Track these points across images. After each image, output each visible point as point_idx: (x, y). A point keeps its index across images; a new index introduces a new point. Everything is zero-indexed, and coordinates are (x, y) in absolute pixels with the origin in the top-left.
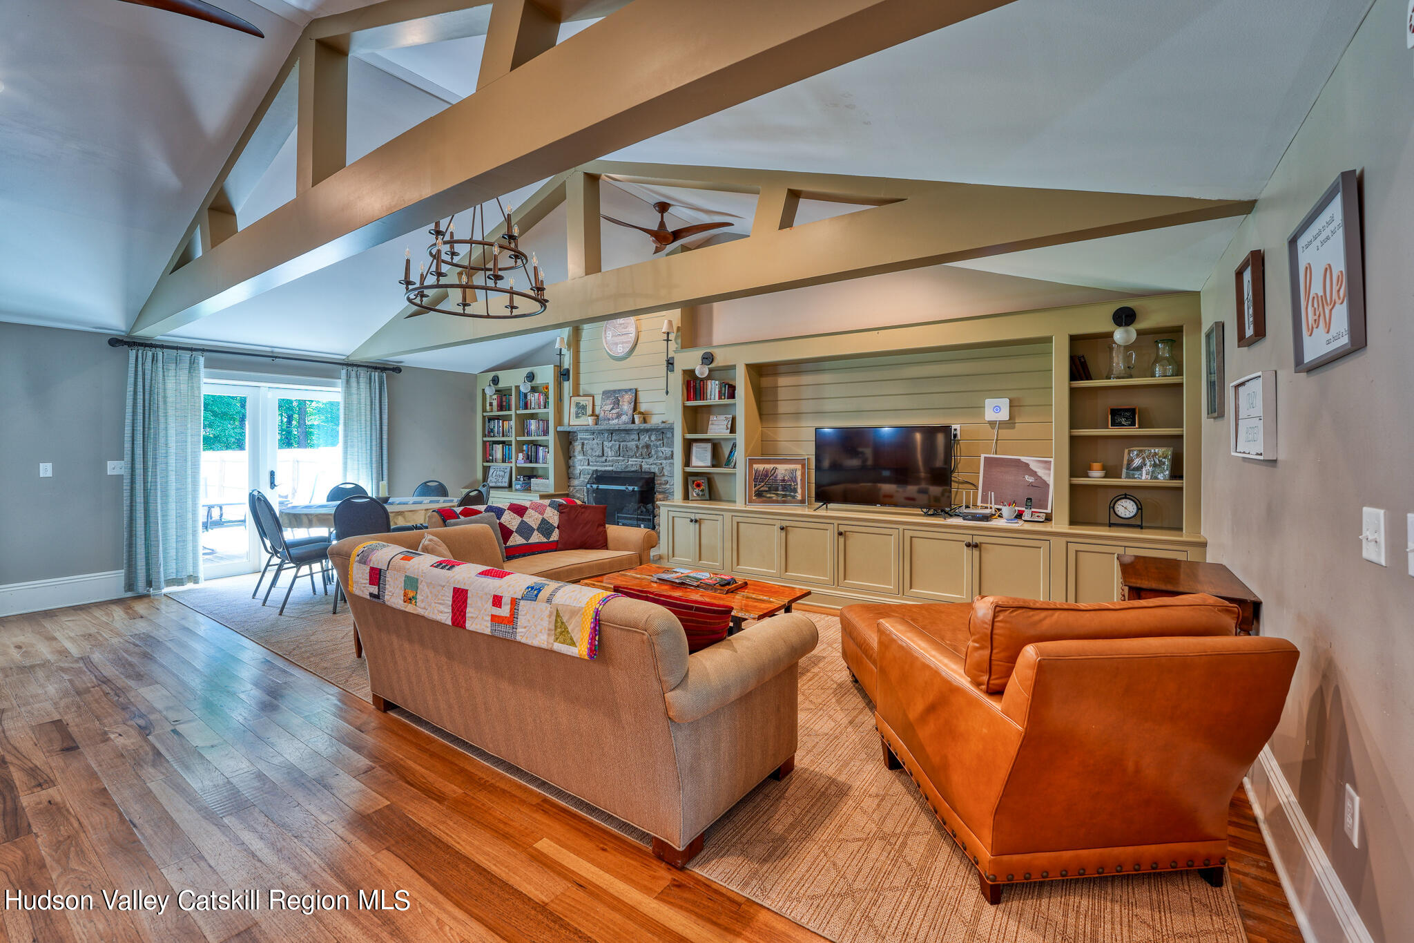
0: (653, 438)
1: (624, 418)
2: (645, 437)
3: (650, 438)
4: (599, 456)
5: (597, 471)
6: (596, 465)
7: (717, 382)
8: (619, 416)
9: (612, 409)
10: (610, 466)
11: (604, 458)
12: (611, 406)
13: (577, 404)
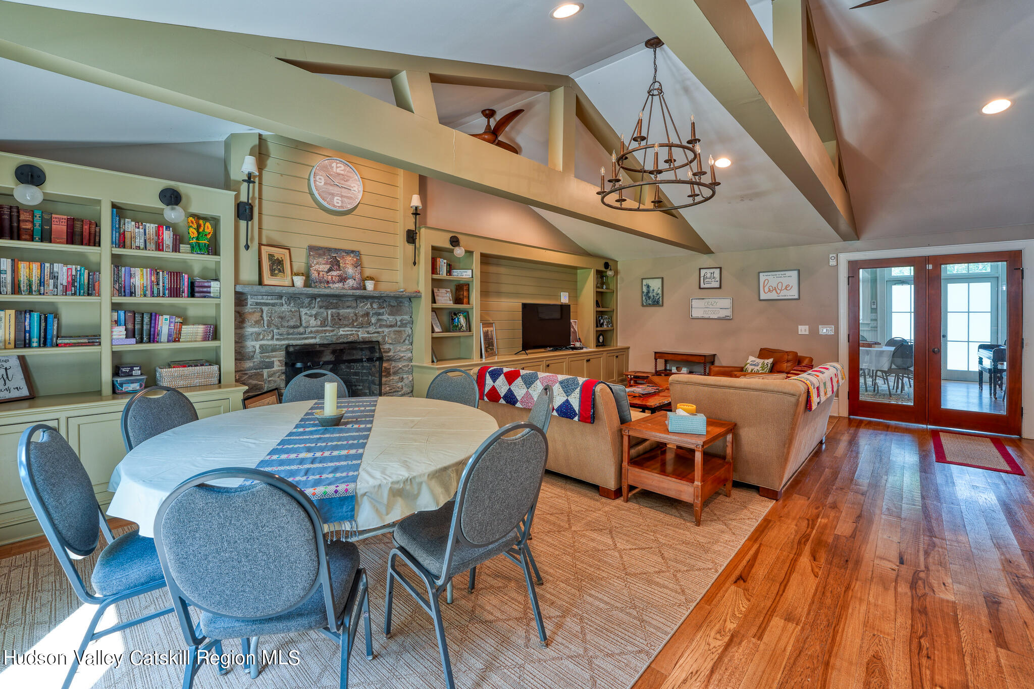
0: (375, 306)
1: (351, 282)
2: (366, 304)
3: (371, 305)
4: (294, 327)
5: (288, 346)
6: (287, 339)
7: (445, 261)
8: (343, 279)
9: (330, 270)
10: (312, 338)
11: (301, 330)
12: (328, 266)
13: (271, 256)
